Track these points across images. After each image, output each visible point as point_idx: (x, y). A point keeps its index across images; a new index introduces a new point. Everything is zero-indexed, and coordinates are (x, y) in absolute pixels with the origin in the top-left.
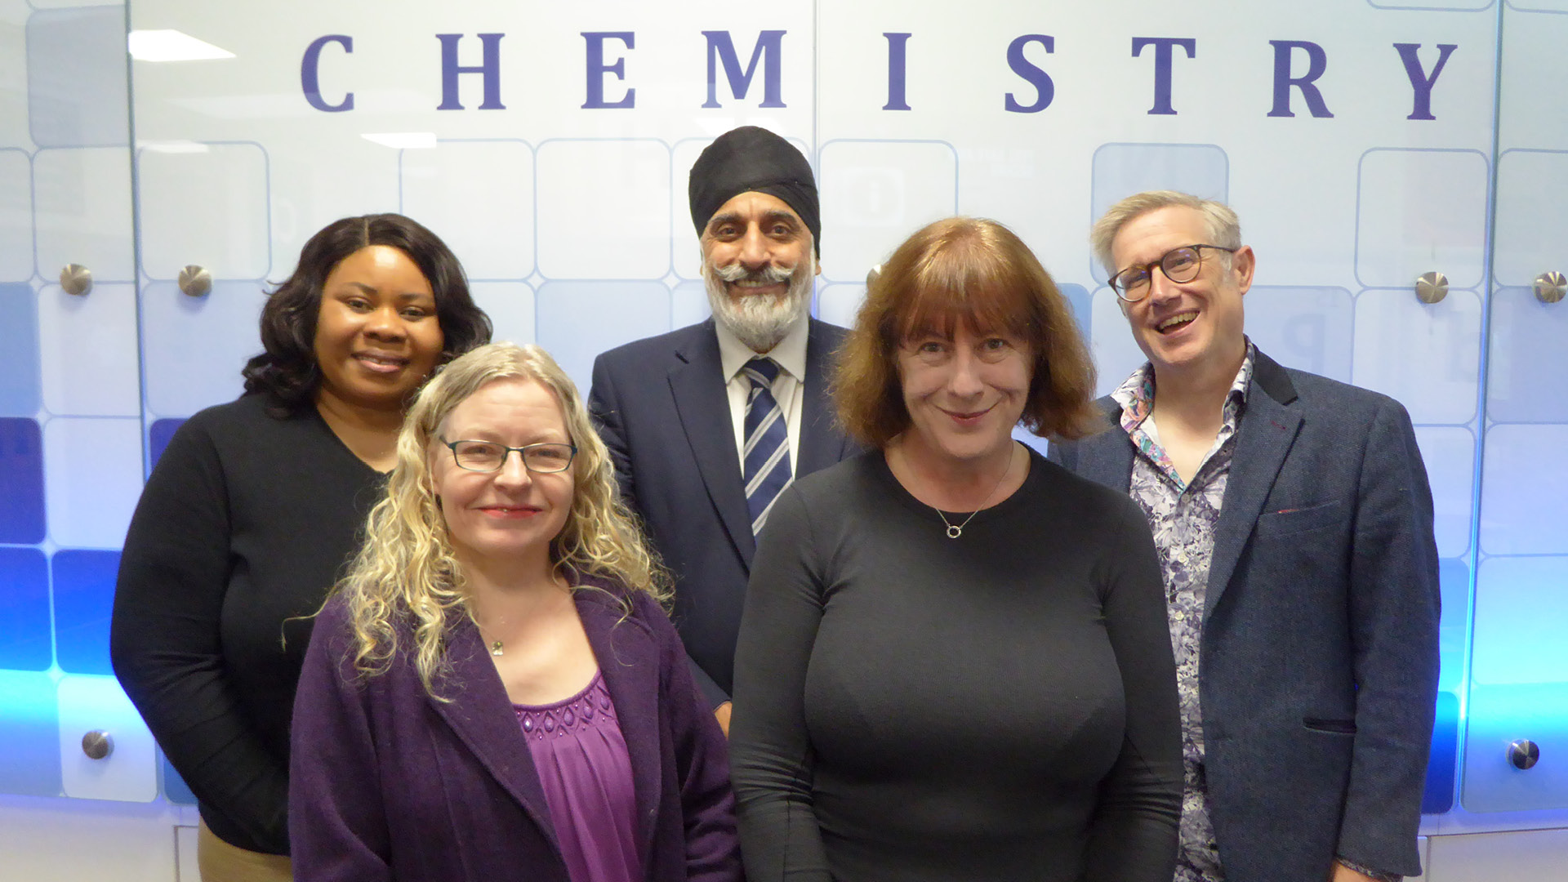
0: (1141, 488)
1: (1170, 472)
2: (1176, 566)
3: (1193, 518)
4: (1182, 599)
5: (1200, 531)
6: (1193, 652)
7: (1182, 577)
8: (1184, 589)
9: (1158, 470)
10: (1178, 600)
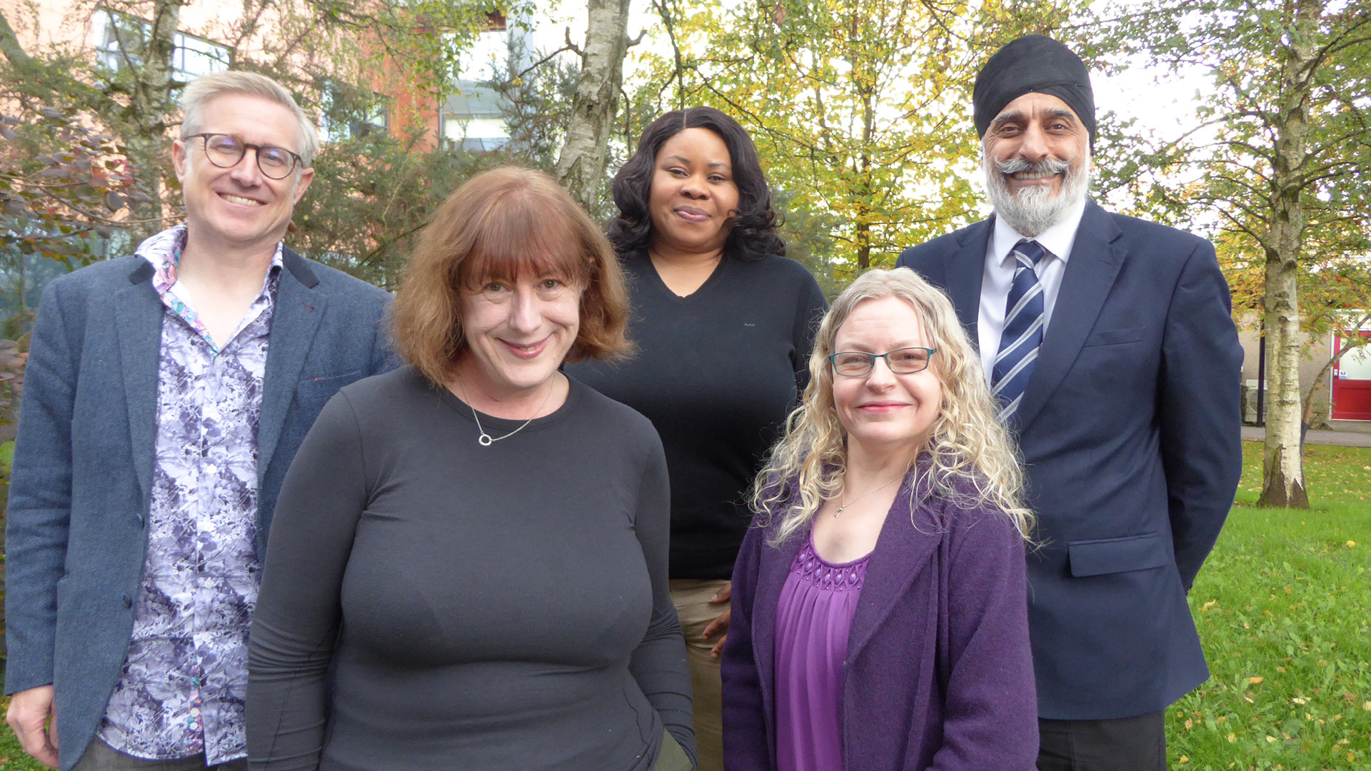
0: (172, 348)
1: (204, 334)
2: (208, 424)
3: (226, 378)
4: (214, 454)
5: (233, 390)
6: (226, 502)
7: (214, 433)
8: (216, 444)
9: (192, 331)
10: (210, 454)
